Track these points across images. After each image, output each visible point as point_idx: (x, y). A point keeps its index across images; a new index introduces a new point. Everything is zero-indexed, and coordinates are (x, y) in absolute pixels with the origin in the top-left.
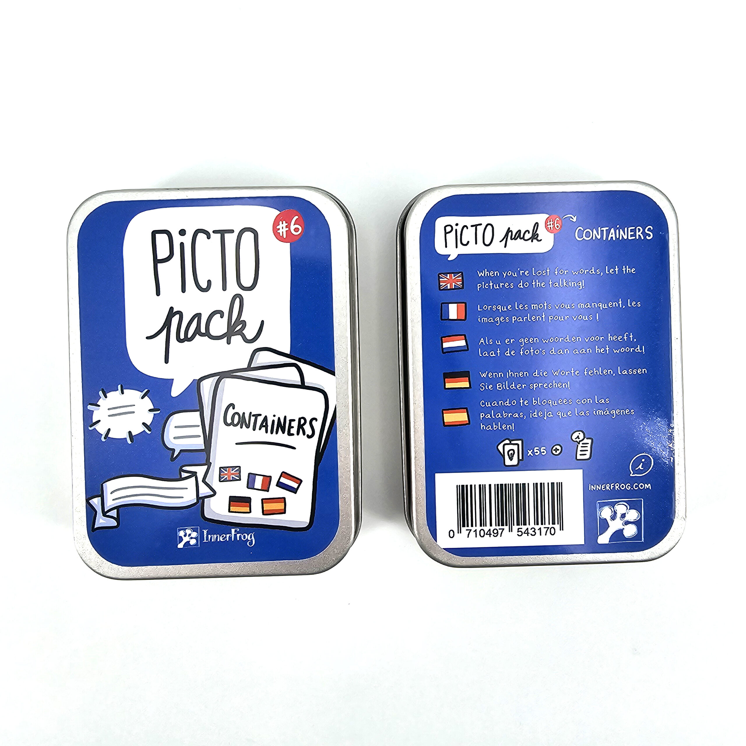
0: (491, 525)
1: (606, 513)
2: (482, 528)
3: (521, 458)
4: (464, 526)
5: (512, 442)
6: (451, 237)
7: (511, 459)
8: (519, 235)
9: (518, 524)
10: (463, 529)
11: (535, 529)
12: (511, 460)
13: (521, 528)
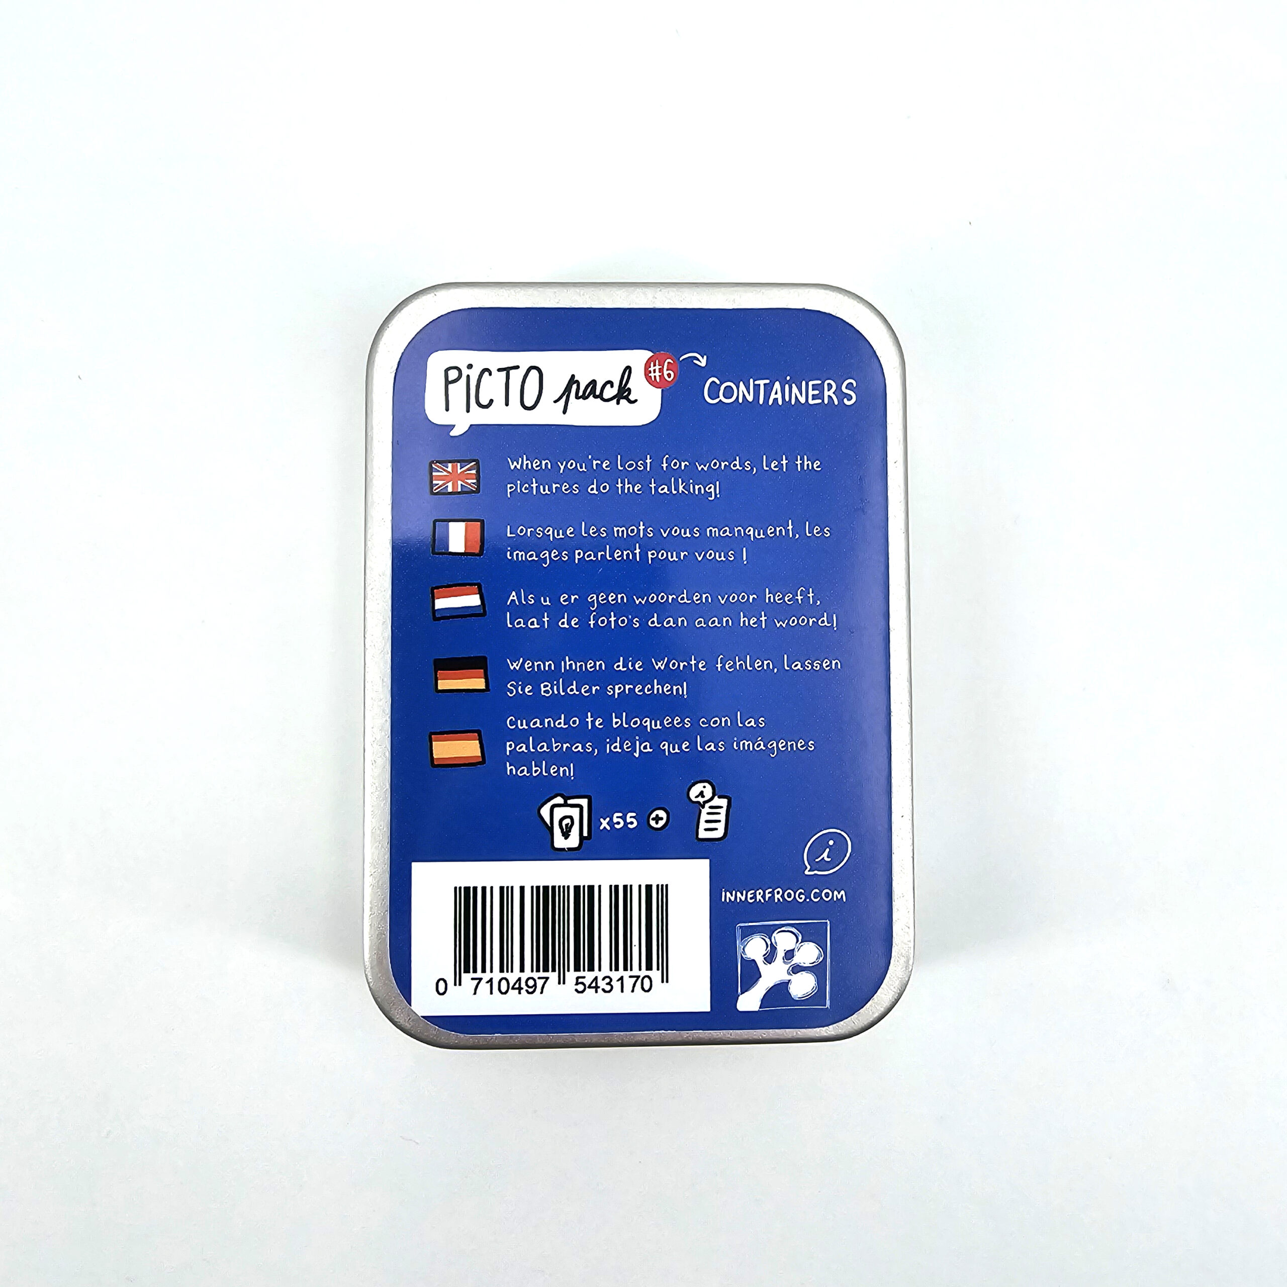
0: (522, 970)
1: (755, 948)
2: (505, 975)
3: (585, 834)
4: (467, 971)
5: (570, 802)
6: (458, 391)
7: (566, 834)
8: (592, 391)
9: (577, 969)
10: (466, 977)
11: (611, 980)
12: (566, 838)
13: (584, 977)
